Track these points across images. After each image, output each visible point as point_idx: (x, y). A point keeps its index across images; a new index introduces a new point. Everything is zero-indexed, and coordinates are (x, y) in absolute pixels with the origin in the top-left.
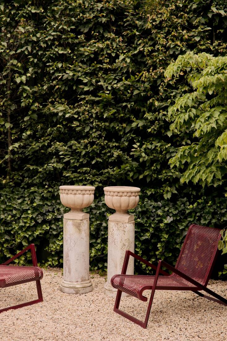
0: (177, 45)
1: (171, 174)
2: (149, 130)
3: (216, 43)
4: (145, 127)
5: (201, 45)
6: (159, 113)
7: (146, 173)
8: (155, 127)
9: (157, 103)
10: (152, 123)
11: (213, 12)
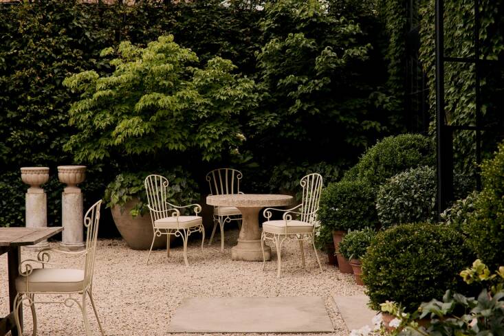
0: (46, 50)
1: (41, 157)
2: (22, 121)
3: (75, 51)
4: (18, 118)
5: (65, 52)
6: (30, 106)
7: (19, 156)
8: (27, 118)
9: (29, 98)
10: (24, 114)
11: (74, 25)
